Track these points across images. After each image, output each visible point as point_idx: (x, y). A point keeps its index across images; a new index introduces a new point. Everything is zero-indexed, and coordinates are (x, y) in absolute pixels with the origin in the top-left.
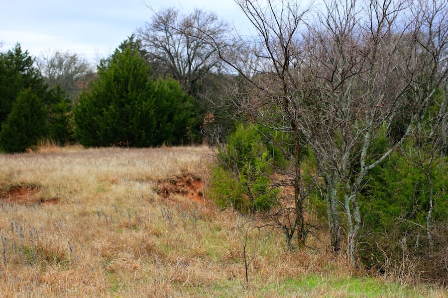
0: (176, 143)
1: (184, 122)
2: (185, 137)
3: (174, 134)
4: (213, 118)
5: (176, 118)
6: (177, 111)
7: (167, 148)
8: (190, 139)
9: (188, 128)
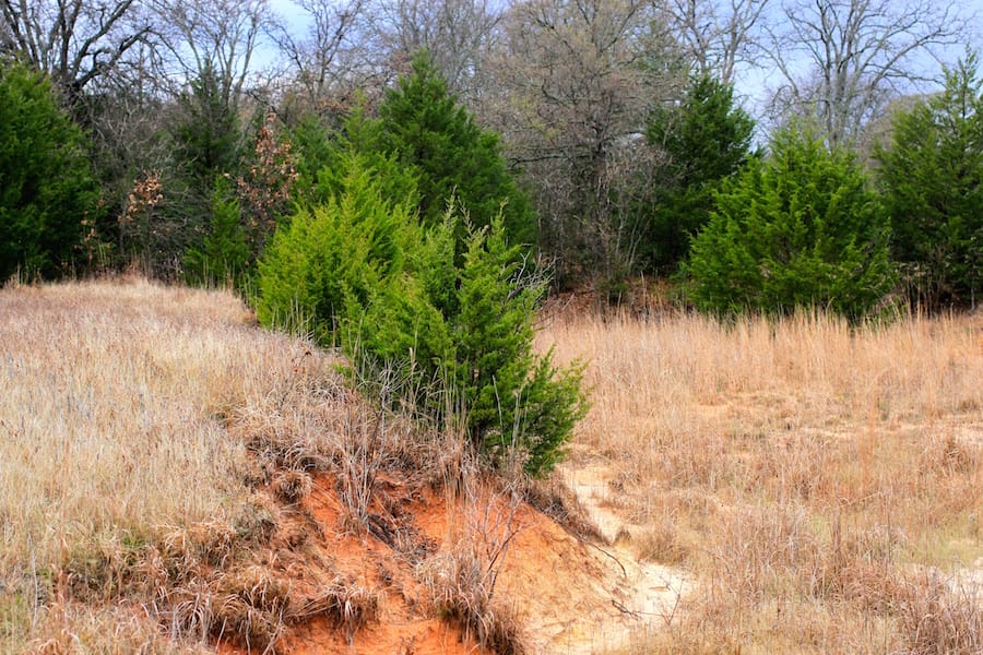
0: (52, 274)
1: (70, 201)
2: (78, 252)
3: (45, 243)
4: (158, 192)
5: (46, 191)
6: (49, 169)
7: (25, 287)
8: (95, 258)
9: (85, 222)
